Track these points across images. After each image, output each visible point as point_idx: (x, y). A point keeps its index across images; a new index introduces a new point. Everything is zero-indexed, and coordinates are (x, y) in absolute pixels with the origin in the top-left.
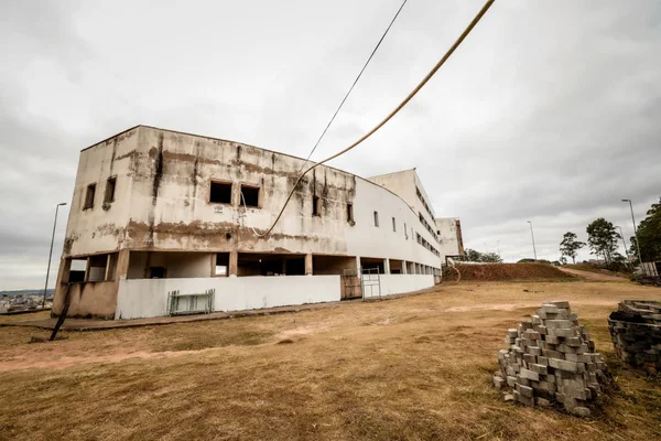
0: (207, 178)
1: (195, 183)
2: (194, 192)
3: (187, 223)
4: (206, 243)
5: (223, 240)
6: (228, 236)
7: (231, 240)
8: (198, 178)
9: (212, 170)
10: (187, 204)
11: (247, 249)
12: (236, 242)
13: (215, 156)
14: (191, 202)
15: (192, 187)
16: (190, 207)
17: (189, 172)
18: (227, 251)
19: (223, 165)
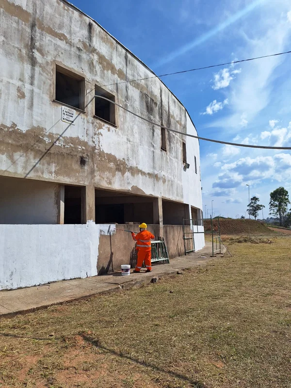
0: (49, 58)
1: (33, 62)
2: (32, 77)
3: (23, 128)
4: (53, 168)
5: (76, 166)
6: (83, 162)
7: (86, 167)
8: (37, 55)
9: (57, 47)
10: (22, 96)
11: (104, 185)
12: (92, 172)
13: (61, 26)
14: (27, 95)
15: (27, 67)
16: (25, 102)
17: (22, 39)
18: (81, 183)
19: (71, 44)
